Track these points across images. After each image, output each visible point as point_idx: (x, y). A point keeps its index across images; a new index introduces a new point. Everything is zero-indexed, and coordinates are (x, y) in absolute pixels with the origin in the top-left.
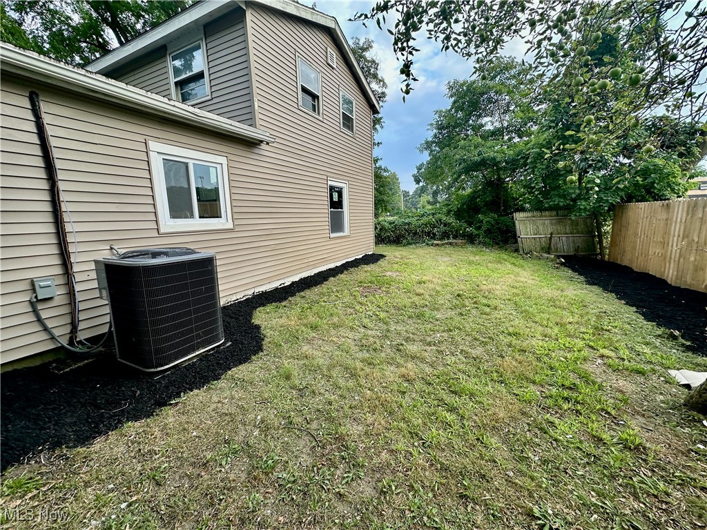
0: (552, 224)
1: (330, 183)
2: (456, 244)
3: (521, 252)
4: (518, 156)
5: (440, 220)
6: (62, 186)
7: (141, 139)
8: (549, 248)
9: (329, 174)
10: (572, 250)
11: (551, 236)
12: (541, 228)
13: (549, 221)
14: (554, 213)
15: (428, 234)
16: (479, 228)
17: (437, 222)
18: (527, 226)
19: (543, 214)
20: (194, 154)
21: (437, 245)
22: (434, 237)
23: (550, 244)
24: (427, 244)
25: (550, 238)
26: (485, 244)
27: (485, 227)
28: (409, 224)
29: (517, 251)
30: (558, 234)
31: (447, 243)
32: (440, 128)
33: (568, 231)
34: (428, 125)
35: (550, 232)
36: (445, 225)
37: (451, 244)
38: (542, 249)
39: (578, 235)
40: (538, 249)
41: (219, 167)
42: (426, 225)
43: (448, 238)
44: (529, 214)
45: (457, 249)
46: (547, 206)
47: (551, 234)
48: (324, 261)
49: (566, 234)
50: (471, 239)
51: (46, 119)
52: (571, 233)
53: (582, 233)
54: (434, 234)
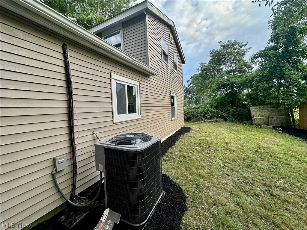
0: (268, 111)
1: (171, 94)
2: (219, 121)
3: (255, 125)
4: (246, 81)
5: (209, 110)
6: (74, 98)
7: (108, 72)
8: (268, 123)
9: (171, 90)
10: (279, 124)
11: (269, 117)
12: (263, 113)
13: (267, 110)
14: (269, 106)
15: (204, 117)
16: (228, 114)
17: (207, 111)
18: (256, 113)
19: (264, 107)
20: (128, 80)
21: (210, 122)
22: (206, 118)
23: (268, 121)
24: (204, 121)
25: (268, 118)
26: (232, 121)
27: (231, 113)
28: (193, 112)
29: (252, 124)
30: (272, 116)
31: (214, 121)
32: (202, 70)
33: (277, 115)
34: (197, 69)
35: (268, 115)
36: (211, 113)
37: (216, 121)
38: (264, 123)
39: (282, 116)
40: (263, 123)
41: (136, 86)
42: (202, 112)
43: (214, 118)
44: (257, 107)
45: (220, 123)
46: (267, 103)
47: (269, 116)
48: (170, 132)
49: (276, 116)
50: (225, 119)
51: (70, 60)
52: (278, 116)
53: (284, 116)
54: (206, 117)
